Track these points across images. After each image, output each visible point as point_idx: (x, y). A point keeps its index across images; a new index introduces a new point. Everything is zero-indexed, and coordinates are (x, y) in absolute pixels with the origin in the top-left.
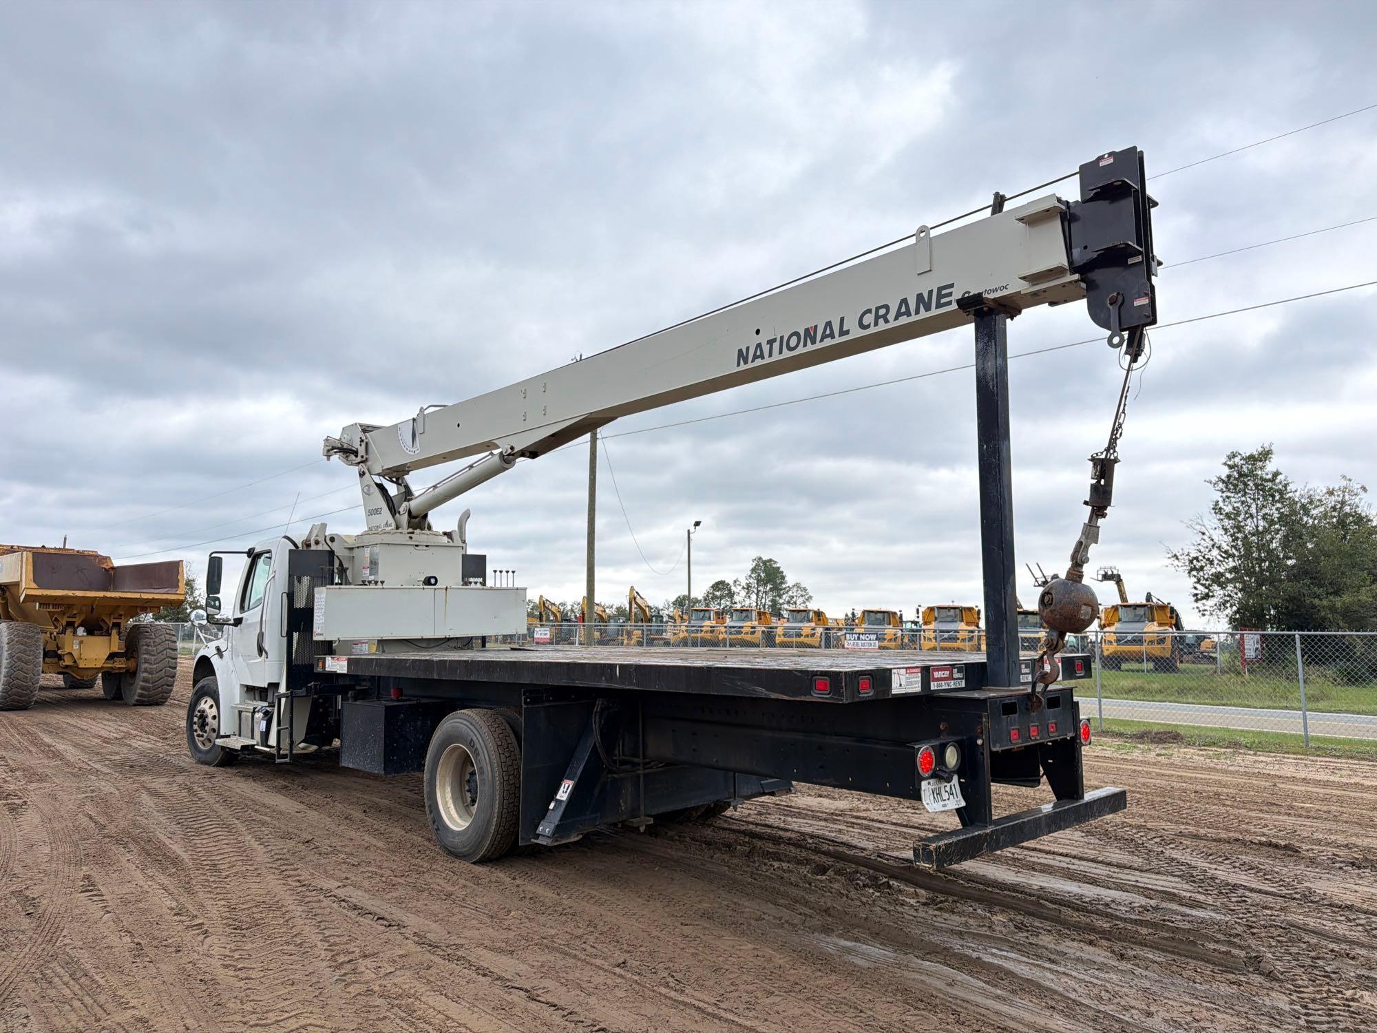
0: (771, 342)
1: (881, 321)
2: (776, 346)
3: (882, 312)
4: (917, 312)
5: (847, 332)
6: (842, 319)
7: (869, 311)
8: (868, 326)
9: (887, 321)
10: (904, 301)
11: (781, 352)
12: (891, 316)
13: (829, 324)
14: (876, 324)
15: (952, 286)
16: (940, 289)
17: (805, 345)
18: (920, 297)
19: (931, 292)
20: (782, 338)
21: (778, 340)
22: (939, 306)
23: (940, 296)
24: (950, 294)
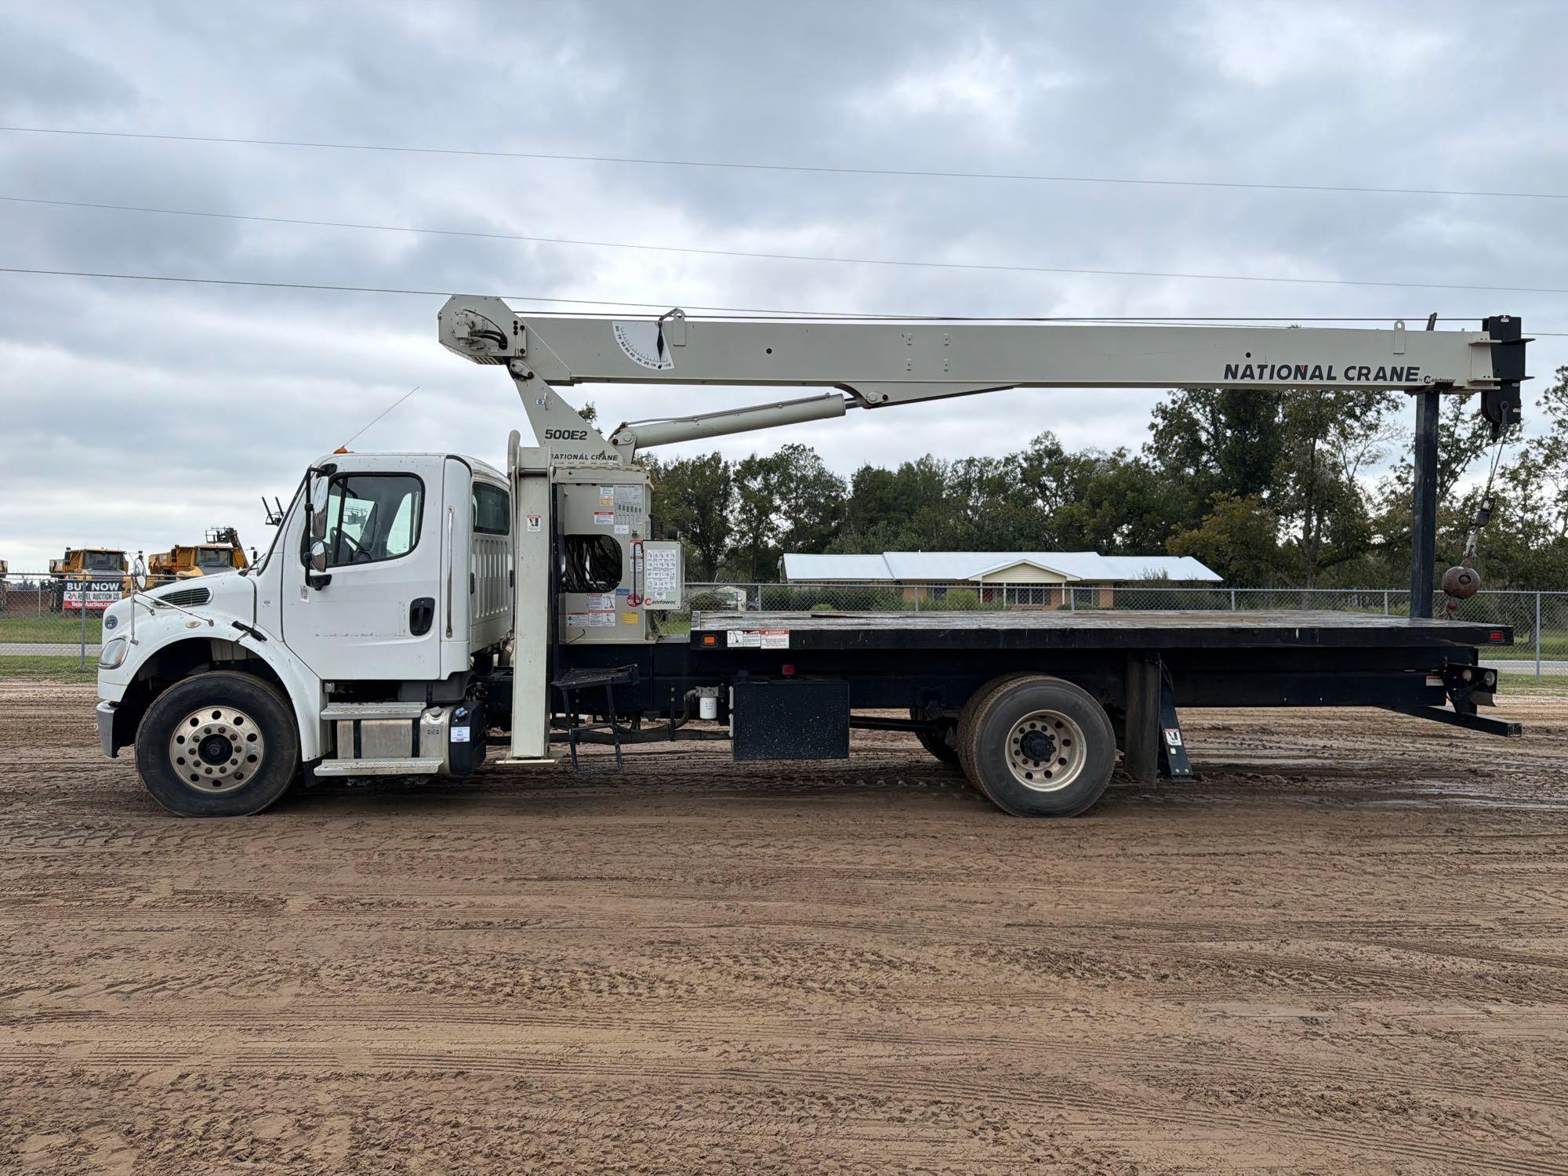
0: (1262, 367)
1: (1363, 378)
2: (1267, 372)
3: (1364, 371)
4: (1392, 379)
5: (1334, 378)
6: (1330, 368)
7: (1354, 368)
8: (1352, 379)
9: (1367, 379)
10: (1382, 369)
11: (1271, 377)
12: (1372, 376)
13: (1318, 368)
14: (1359, 379)
15: (1418, 369)
16: (1409, 369)
17: (1295, 378)
18: (1394, 370)
19: (1402, 369)
20: (1273, 367)
21: (1269, 368)
22: (1408, 380)
23: (1409, 374)
24: (1416, 374)
